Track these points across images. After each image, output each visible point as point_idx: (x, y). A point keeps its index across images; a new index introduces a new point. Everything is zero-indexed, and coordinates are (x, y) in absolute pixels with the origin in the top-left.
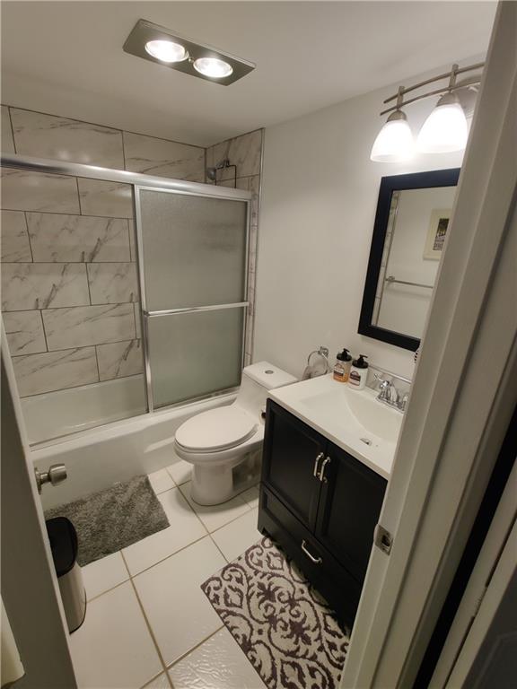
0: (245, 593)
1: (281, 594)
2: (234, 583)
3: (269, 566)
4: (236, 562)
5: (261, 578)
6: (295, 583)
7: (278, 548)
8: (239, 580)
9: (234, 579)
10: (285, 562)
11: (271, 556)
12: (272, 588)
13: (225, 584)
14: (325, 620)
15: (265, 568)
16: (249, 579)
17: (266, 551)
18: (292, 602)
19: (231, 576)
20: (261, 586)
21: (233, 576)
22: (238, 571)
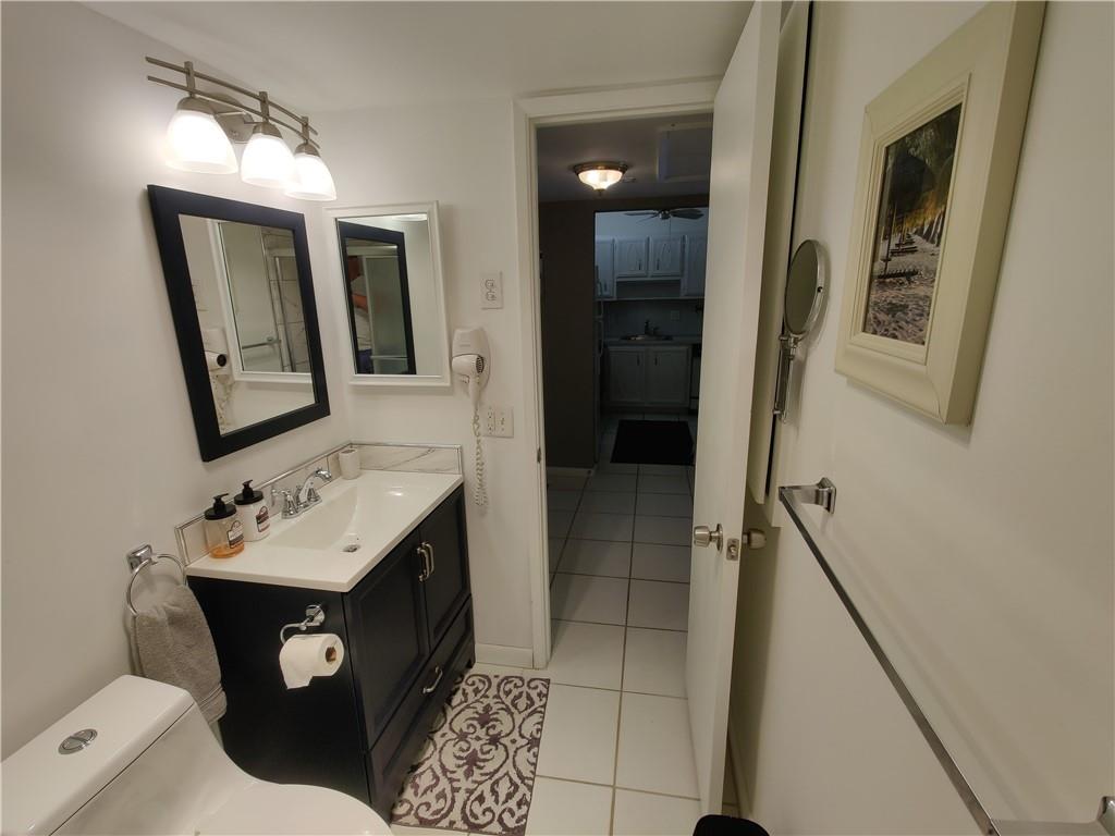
0: (490, 782)
1: (462, 750)
2: (489, 801)
3: (436, 784)
4: (460, 824)
5: (459, 780)
6: (439, 747)
7: (402, 791)
8: (481, 799)
9: (484, 806)
10: (418, 772)
11: (420, 791)
12: (461, 762)
13: (498, 810)
14: (459, 705)
15: (444, 784)
16: (470, 792)
17: (416, 802)
18: (462, 736)
19: (484, 813)
20: (468, 774)
21: (481, 810)
22: (471, 810)
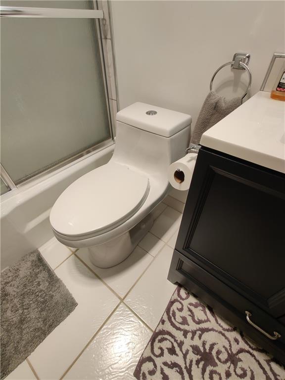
0: (183, 366)
1: (219, 352)
2: (168, 358)
3: (194, 320)
4: (161, 327)
5: (192, 338)
6: (226, 333)
7: (195, 296)
8: (172, 351)
9: (166, 351)
10: (207, 311)
11: (192, 308)
12: (207, 347)
13: (159, 361)
14: (271, 370)
15: (192, 326)
16: (181, 345)
17: (186, 303)
18: (233, 359)
19: (161, 348)
20: (196, 349)
21: (164, 348)
22: (166, 339)
